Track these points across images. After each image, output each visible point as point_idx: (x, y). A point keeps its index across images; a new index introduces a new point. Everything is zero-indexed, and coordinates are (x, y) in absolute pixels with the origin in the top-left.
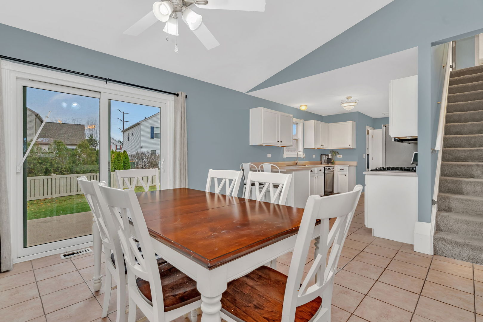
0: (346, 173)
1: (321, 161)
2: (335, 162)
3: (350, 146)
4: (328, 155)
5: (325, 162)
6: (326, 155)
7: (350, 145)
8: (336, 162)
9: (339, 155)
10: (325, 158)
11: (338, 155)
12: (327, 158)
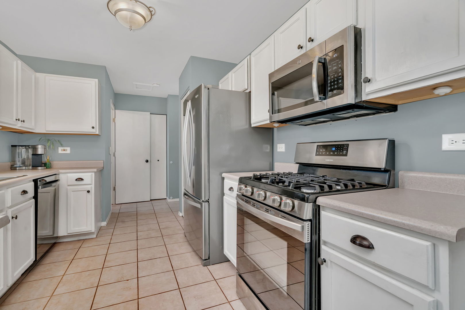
0: (90, 186)
1: (13, 161)
2: (51, 162)
3: (94, 130)
4: (34, 148)
5: (23, 163)
6: (27, 147)
7: (93, 128)
8: (54, 162)
9: (63, 148)
10: (24, 154)
11: (60, 149)
12: (33, 155)
